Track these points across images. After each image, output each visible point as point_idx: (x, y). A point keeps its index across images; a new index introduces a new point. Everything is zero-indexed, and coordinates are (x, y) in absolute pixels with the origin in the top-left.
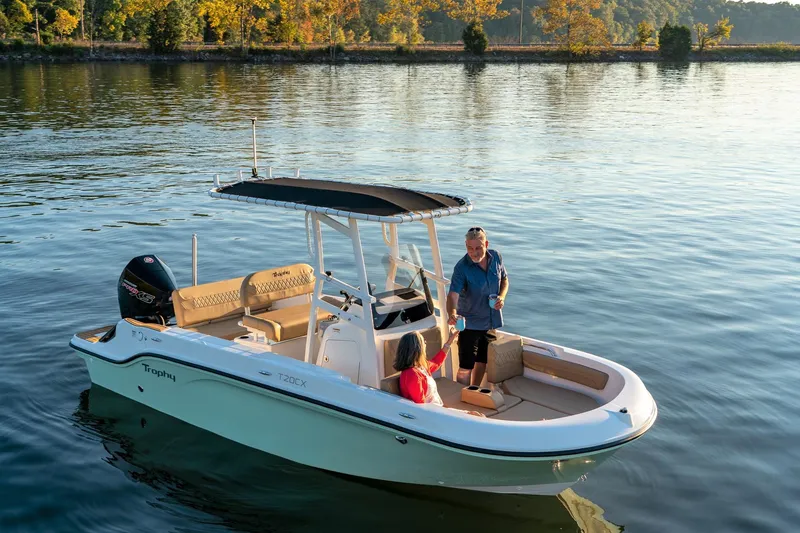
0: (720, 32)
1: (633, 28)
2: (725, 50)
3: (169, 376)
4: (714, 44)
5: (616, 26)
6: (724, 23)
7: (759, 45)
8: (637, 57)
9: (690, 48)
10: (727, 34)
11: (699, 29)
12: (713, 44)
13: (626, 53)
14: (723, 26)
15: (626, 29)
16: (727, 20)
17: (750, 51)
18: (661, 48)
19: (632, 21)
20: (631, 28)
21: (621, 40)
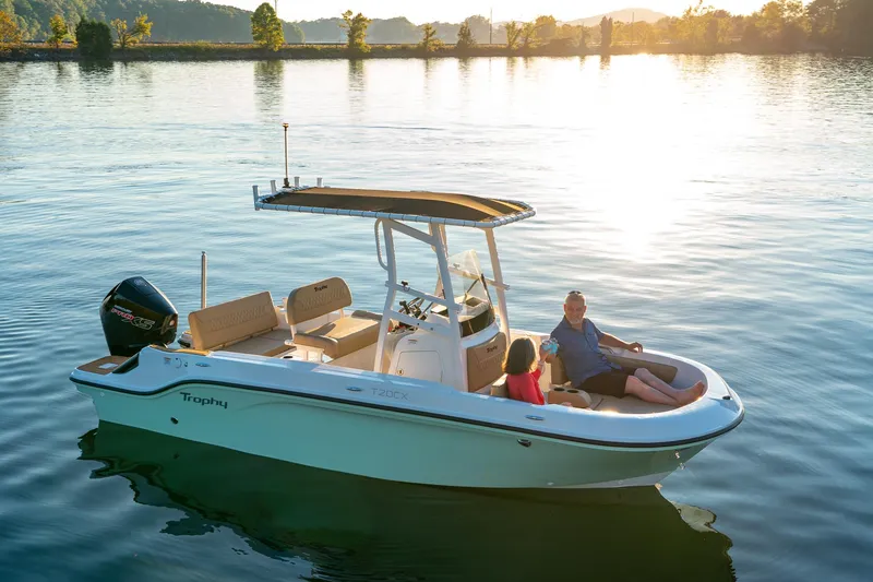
0: (139, 29)
1: (40, 23)
2: (147, 48)
3: (219, 403)
4: (136, 41)
5: (19, 20)
6: (143, 19)
7: (181, 44)
8: (55, 56)
9: (112, 46)
10: (148, 31)
11: (118, 26)
12: (134, 42)
13: (40, 50)
14: (143, 23)
15: (31, 24)
16: (146, 18)
17: (173, 49)
18: (79, 45)
19: (37, 15)
20: (36, 23)
21: (28, 35)
